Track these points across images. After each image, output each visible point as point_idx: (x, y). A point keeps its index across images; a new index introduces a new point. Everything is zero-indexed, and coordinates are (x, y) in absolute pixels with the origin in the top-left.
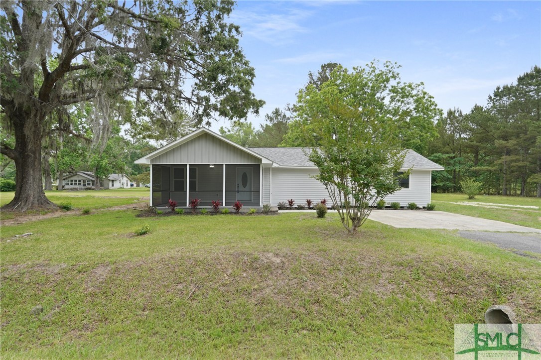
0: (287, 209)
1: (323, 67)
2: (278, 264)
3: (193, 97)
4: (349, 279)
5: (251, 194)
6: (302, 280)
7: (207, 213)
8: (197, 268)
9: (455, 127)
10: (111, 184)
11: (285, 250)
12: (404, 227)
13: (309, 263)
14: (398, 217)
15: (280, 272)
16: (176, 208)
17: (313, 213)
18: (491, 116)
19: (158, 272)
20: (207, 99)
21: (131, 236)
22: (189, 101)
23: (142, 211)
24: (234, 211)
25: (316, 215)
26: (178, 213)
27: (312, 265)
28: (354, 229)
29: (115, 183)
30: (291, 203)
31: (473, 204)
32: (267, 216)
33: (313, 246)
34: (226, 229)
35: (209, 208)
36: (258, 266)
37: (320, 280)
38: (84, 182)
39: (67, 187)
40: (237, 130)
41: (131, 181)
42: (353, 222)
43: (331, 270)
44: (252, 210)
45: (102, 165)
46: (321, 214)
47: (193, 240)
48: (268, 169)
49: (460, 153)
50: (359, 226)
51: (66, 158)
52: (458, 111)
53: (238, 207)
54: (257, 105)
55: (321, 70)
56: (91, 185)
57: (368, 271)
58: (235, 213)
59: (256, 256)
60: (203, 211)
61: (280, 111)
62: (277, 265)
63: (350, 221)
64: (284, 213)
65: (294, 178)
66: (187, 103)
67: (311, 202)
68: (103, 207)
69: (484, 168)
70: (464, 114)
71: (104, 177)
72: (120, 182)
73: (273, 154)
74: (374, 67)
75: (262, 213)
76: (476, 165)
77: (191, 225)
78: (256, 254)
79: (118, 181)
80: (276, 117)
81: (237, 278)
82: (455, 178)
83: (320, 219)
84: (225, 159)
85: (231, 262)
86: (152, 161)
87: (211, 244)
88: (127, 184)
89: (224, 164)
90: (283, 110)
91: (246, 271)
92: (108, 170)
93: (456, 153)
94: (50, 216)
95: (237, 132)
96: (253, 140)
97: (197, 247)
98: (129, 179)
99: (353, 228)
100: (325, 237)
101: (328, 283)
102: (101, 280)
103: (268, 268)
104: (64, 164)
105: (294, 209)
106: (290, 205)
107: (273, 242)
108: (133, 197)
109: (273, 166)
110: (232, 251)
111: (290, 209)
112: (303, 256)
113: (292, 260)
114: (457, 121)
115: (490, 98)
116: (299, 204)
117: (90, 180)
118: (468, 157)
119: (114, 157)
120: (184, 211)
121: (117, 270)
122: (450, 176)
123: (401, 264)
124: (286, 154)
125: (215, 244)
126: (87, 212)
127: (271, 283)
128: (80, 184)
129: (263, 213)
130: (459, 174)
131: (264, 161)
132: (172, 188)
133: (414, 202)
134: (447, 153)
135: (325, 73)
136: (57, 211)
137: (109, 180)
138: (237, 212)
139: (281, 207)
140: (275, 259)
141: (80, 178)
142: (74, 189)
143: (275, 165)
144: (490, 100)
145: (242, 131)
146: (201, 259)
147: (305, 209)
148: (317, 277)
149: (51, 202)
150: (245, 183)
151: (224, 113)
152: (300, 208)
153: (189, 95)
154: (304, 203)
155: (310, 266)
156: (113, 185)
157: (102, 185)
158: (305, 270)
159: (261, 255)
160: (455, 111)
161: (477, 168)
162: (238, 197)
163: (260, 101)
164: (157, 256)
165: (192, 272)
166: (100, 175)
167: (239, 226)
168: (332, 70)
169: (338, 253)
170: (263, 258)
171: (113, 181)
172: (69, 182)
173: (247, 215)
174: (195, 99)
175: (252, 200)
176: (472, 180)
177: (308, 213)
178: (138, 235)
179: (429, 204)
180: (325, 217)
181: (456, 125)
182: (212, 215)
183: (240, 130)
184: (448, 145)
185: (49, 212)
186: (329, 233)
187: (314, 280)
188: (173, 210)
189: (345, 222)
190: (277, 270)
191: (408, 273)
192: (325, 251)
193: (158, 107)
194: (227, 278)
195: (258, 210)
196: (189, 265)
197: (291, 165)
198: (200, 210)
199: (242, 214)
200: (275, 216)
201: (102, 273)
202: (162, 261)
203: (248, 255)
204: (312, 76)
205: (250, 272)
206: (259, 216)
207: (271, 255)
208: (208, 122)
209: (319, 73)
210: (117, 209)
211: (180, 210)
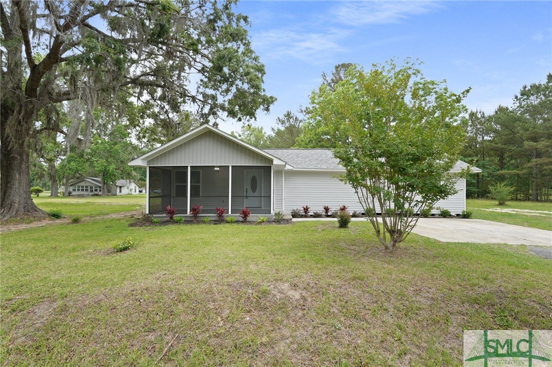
0: (302, 216)
1: (337, 68)
2: (296, 301)
3: (198, 94)
4: (403, 326)
5: (261, 201)
6: (333, 328)
7: (210, 222)
8: (180, 306)
9: (478, 129)
10: (118, 190)
11: (306, 278)
12: (453, 241)
13: (341, 298)
14: (435, 227)
15: (300, 314)
16: (175, 215)
17: (333, 222)
18: (518, 116)
19: (122, 313)
20: (214, 98)
21: (108, 253)
22: (194, 99)
23: (139, 219)
24: (241, 219)
25: (338, 225)
26: (177, 222)
27: (346, 302)
28: (394, 245)
29: (122, 189)
30: (306, 210)
31: (505, 210)
32: (279, 226)
33: (343, 270)
34: (228, 243)
35: (213, 216)
36: (268, 304)
37: (360, 328)
38: (91, 187)
39: (74, 193)
40: (248, 134)
41: (139, 187)
42: (391, 235)
43: (375, 311)
44: (262, 218)
45: (109, 170)
46: (344, 223)
47: (184, 261)
48: (280, 172)
49: (483, 156)
50: (400, 242)
51: (72, 163)
52: (480, 112)
53: (245, 214)
54: (268, 102)
55: (334, 71)
56: (98, 191)
57: (430, 312)
58: (242, 222)
59: (264, 288)
60: (205, 219)
61: (292, 114)
62: (295, 303)
63: (388, 235)
64: (299, 222)
65: (310, 182)
66: (192, 102)
67: (328, 209)
68: (99, 215)
69: (512, 172)
70: (486, 115)
71: (111, 183)
72: (128, 188)
73: (286, 155)
74: (394, 65)
75: (273, 221)
76: (502, 168)
77: (188, 237)
78: (265, 286)
79: (126, 188)
80: (289, 121)
81: (236, 324)
82: (478, 182)
83: (342, 230)
84: (232, 160)
85: (229, 298)
86: (149, 162)
87: (205, 268)
88: (135, 190)
89: (230, 165)
90: (295, 113)
91: (250, 311)
92: (115, 176)
93: (479, 156)
94: (34, 225)
95: (247, 137)
96: (263, 144)
97: (185, 272)
98: (137, 184)
99: (392, 243)
100: (355, 255)
101: (373, 332)
102: (38, 325)
103: (282, 307)
104: (70, 169)
105: (309, 217)
106: (305, 212)
107: (288, 265)
108: (135, 203)
109: (286, 169)
110: (231, 280)
111: (306, 216)
112: (332, 288)
113: (317, 294)
114: (480, 123)
115: (516, 97)
116: (315, 212)
117: (97, 186)
118: (492, 161)
119: (122, 162)
120: (183, 219)
121: (64, 309)
122: (474, 181)
123: (476, 301)
124: (300, 155)
125: (210, 267)
126: (76, 221)
127: (286, 332)
128: (87, 190)
129: (275, 222)
130: (483, 178)
131: (276, 162)
132: (174, 193)
133: (447, 209)
134: (470, 156)
135: (339, 74)
136: (44, 219)
137: (117, 186)
138: (245, 221)
139: (295, 215)
140: (291, 293)
141: (87, 184)
142: (80, 195)
143: (288, 167)
144: (516, 100)
145: (253, 136)
146: (187, 291)
147: (321, 217)
148: (356, 323)
149: (39, 209)
150: (254, 187)
151: (232, 114)
152: (317, 215)
153: (194, 93)
154: (321, 210)
155: (343, 303)
156: (120, 191)
157: (109, 191)
158: (336, 311)
159: (272, 286)
160: (477, 112)
161: (503, 172)
162: (246, 204)
163: (271, 97)
164: (127, 287)
165: (172, 313)
166: (107, 181)
167: (246, 239)
168: (346, 70)
169: (380, 282)
170: (275, 292)
171: (120, 187)
172: (76, 189)
173: (256, 224)
174: (200, 97)
175: (263, 207)
176: (503, 185)
177: (327, 221)
178: (117, 251)
179: (464, 212)
180: (348, 227)
181: (479, 126)
182: (216, 224)
183: (251, 135)
184: (471, 147)
185: (35, 221)
186: (359, 249)
187: (350, 326)
188: (171, 218)
189: (382, 236)
190: (296, 311)
191: (489, 315)
192: (362, 280)
193: (160, 106)
194: (221, 324)
195: (269, 218)
196: (169, 301)
197: (306, 167)
198: (202, 219)
199: (250, 223)
200: (288, 226)
201: (44, 312)
202: (132, 295)
203: (254, 286)
204: (325, 76)
205: (256, 313)
206: (270, 226)
207: (286, 286)
208: (215, 122)
209: (333, 74)
210: (114, 216)
211: (179, 218)
